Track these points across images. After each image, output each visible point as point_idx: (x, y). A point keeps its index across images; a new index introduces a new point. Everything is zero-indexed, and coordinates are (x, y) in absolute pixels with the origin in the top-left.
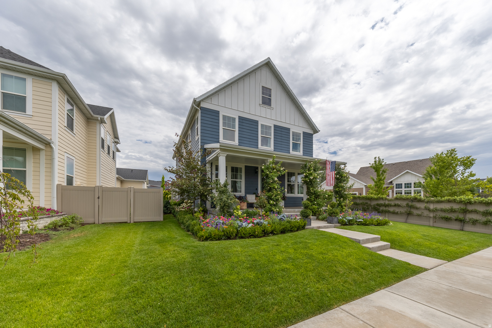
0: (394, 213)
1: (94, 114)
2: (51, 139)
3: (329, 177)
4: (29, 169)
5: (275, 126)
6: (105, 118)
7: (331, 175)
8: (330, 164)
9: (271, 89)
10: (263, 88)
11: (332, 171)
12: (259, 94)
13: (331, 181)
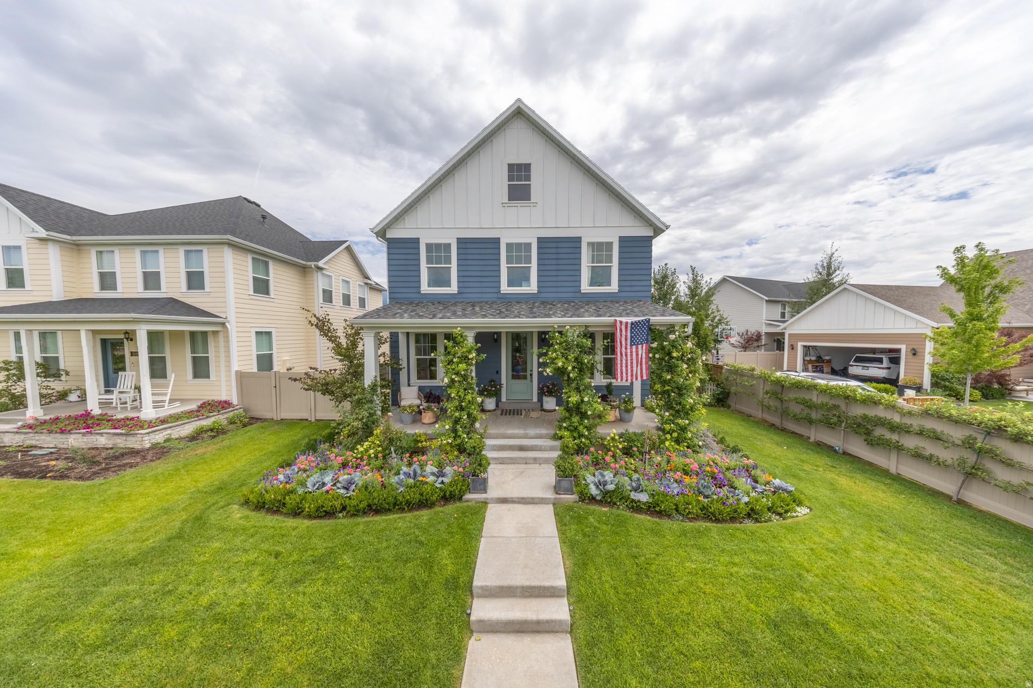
1: (306, 260)
2: (227, 317)
3: (627, 360)
4: (211, 354)
5: (540, 240)
6: (321, 264)
7: (634, 354)
8: (629, 328)
9: (529, 165)
10: (511, 167)
11: (634, 343)
12: (502, 183)
13: (632, 367)
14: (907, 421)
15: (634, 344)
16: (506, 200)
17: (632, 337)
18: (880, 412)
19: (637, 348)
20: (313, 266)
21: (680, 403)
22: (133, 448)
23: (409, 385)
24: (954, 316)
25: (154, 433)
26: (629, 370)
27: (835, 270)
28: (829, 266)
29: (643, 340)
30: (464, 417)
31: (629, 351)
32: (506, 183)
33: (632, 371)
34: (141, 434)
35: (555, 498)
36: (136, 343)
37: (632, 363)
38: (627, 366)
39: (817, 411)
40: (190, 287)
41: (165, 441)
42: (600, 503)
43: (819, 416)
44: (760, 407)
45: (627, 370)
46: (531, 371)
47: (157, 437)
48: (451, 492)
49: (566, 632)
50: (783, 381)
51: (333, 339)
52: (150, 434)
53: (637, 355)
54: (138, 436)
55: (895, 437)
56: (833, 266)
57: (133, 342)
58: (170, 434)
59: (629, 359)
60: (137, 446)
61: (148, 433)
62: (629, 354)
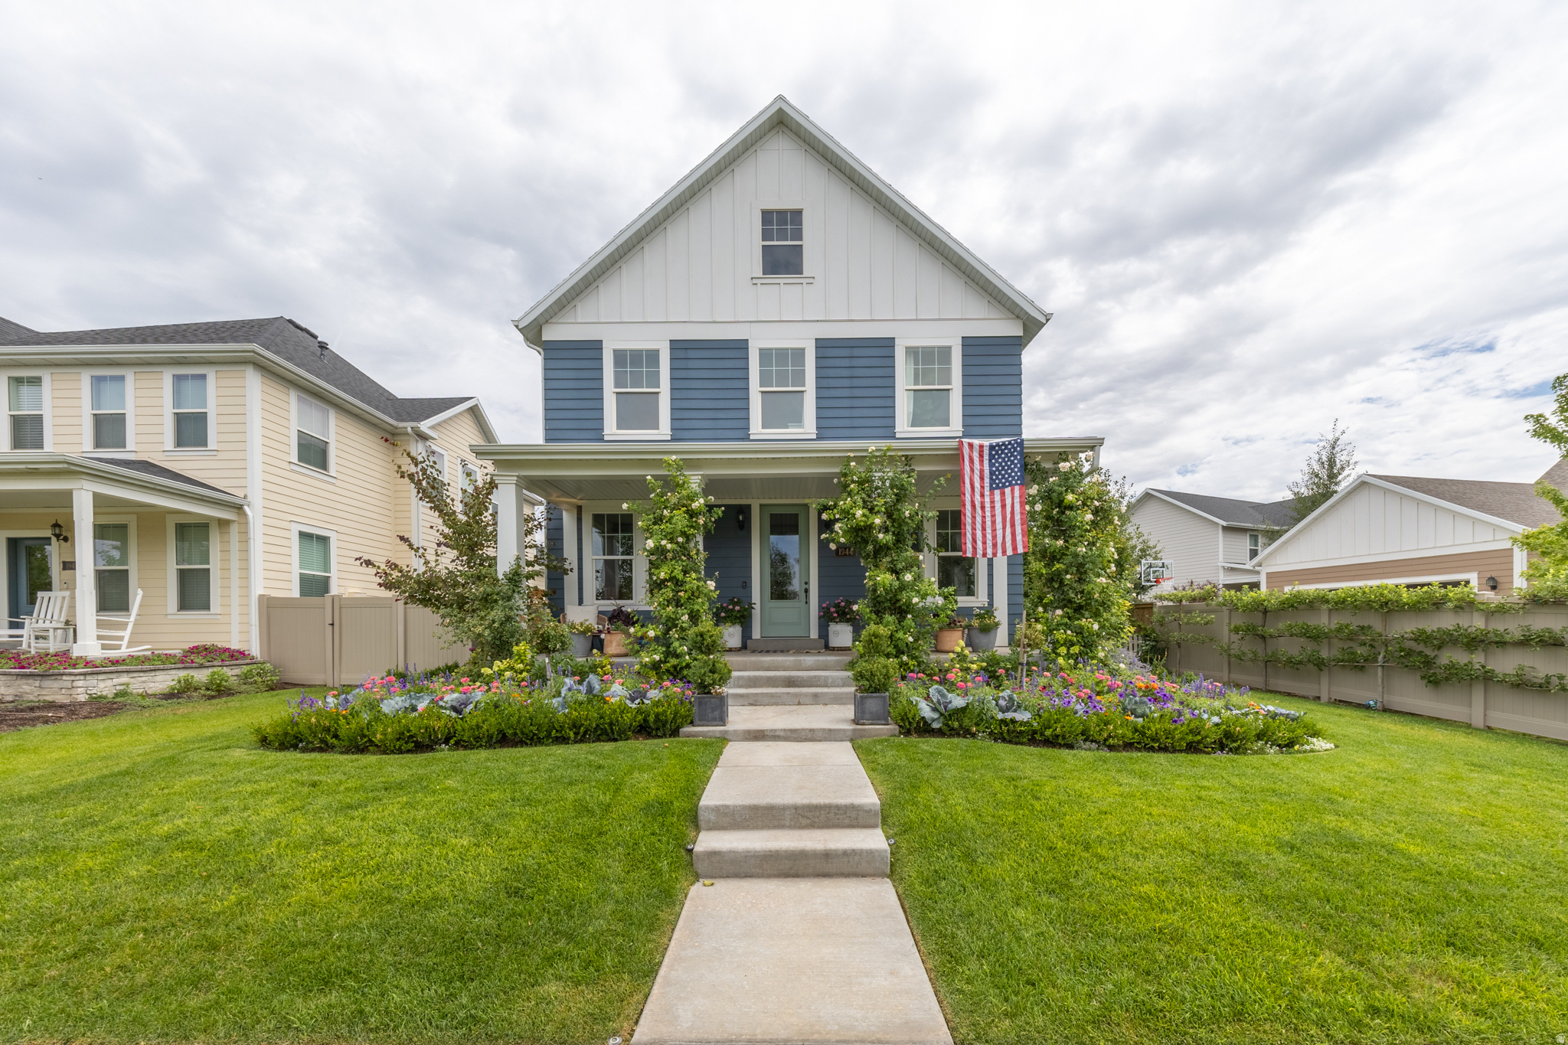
0: (1522, 685)
1: (397, 420)
2: (245, 497)
3: (984, 517)
4: (215, 566)
5: (822, 344)
6: (424, 426)
7: (998, 505)
8: (986, 457)
9: (797, 214)
10: (767, 216)
11: (997, 485)
12: (751, 243)
13: (994, 530)
14: (1499, 625)
15: (998, 487)
16: (758, 271)
17: (992, 473)
18: (1445, 622)
19: (1003, 494)
20: (409, 430)
21: (1082, 592)
22: (54, 702)
23: (581, 602)
24: (1562, 501)
25: (96, 677)
26: (989, 537)
27: (1343, 468)
28: (1332, 462)
29: (1013, 477)
30: (683, 618)
31: (987, 499)
32: (758, 243)
33: (994, 537)
34: (71, 674)
35: (854, 730)
36: (73, 545)
37: (994, 522)
38: (984, 529)
39: (1329, 643)
40: (180, 442)
41: (116, 695)
42: (940, 733)
43: (1336, 653)
44: (1226, 659)
45: (984, 536)
46: (806, 583)
47: (102, 685)
48: (657, 715)
49: (883, 875)
50: (1264, 601)
51: (439, 506)
52: (88, 677)
53: (1004, 506)
54: (64, 678)
55: (1477, 659)
56: (1338, 461)
57: (68, 544)
58: (127, 685)
59: (988, 514)
60: (61, 698)
61: (85, 674)
62: (988, 505)
